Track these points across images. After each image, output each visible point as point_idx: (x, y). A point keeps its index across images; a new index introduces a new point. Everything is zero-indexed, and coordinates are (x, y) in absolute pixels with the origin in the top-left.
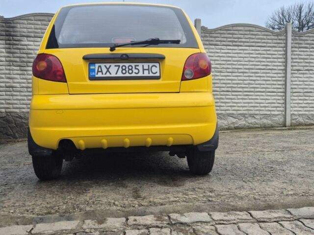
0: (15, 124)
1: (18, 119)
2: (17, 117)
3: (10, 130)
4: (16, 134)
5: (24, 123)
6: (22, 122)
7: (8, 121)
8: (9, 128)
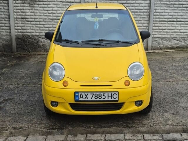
0: (28, 43)
1: (30, 39)
2: (29, 38)
3: (26, 47)
4: (29, 49)
5: (34, 42)
6: (33, 42)
7: (24, 41)
8: (25, 46)
